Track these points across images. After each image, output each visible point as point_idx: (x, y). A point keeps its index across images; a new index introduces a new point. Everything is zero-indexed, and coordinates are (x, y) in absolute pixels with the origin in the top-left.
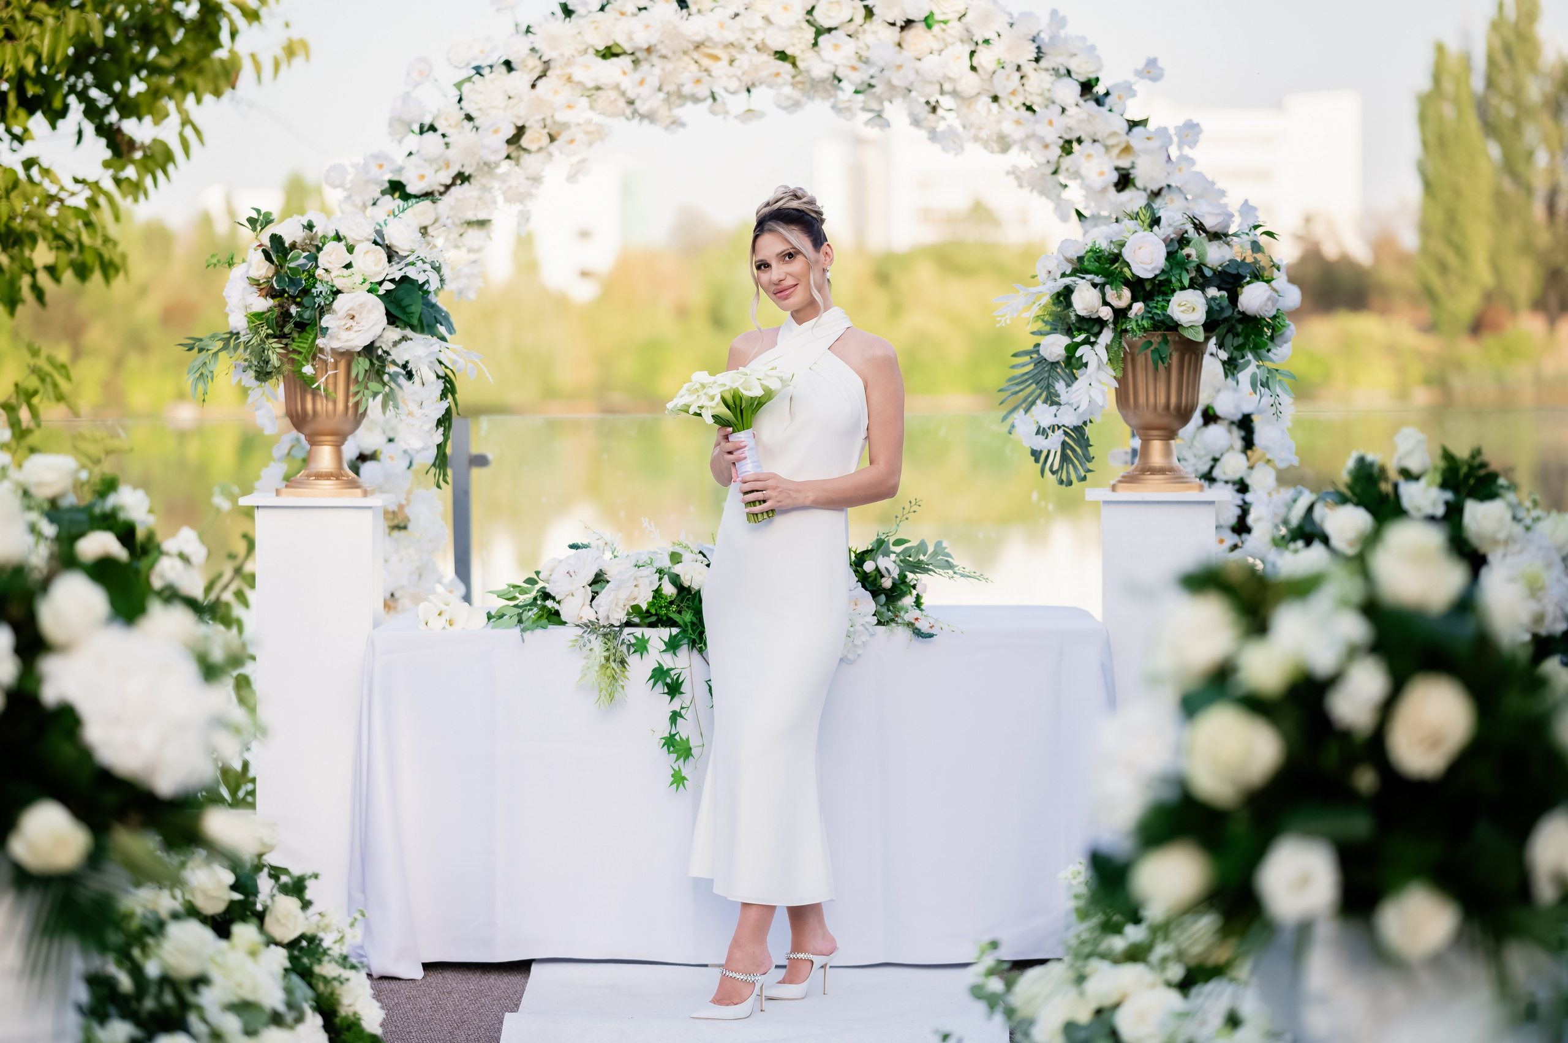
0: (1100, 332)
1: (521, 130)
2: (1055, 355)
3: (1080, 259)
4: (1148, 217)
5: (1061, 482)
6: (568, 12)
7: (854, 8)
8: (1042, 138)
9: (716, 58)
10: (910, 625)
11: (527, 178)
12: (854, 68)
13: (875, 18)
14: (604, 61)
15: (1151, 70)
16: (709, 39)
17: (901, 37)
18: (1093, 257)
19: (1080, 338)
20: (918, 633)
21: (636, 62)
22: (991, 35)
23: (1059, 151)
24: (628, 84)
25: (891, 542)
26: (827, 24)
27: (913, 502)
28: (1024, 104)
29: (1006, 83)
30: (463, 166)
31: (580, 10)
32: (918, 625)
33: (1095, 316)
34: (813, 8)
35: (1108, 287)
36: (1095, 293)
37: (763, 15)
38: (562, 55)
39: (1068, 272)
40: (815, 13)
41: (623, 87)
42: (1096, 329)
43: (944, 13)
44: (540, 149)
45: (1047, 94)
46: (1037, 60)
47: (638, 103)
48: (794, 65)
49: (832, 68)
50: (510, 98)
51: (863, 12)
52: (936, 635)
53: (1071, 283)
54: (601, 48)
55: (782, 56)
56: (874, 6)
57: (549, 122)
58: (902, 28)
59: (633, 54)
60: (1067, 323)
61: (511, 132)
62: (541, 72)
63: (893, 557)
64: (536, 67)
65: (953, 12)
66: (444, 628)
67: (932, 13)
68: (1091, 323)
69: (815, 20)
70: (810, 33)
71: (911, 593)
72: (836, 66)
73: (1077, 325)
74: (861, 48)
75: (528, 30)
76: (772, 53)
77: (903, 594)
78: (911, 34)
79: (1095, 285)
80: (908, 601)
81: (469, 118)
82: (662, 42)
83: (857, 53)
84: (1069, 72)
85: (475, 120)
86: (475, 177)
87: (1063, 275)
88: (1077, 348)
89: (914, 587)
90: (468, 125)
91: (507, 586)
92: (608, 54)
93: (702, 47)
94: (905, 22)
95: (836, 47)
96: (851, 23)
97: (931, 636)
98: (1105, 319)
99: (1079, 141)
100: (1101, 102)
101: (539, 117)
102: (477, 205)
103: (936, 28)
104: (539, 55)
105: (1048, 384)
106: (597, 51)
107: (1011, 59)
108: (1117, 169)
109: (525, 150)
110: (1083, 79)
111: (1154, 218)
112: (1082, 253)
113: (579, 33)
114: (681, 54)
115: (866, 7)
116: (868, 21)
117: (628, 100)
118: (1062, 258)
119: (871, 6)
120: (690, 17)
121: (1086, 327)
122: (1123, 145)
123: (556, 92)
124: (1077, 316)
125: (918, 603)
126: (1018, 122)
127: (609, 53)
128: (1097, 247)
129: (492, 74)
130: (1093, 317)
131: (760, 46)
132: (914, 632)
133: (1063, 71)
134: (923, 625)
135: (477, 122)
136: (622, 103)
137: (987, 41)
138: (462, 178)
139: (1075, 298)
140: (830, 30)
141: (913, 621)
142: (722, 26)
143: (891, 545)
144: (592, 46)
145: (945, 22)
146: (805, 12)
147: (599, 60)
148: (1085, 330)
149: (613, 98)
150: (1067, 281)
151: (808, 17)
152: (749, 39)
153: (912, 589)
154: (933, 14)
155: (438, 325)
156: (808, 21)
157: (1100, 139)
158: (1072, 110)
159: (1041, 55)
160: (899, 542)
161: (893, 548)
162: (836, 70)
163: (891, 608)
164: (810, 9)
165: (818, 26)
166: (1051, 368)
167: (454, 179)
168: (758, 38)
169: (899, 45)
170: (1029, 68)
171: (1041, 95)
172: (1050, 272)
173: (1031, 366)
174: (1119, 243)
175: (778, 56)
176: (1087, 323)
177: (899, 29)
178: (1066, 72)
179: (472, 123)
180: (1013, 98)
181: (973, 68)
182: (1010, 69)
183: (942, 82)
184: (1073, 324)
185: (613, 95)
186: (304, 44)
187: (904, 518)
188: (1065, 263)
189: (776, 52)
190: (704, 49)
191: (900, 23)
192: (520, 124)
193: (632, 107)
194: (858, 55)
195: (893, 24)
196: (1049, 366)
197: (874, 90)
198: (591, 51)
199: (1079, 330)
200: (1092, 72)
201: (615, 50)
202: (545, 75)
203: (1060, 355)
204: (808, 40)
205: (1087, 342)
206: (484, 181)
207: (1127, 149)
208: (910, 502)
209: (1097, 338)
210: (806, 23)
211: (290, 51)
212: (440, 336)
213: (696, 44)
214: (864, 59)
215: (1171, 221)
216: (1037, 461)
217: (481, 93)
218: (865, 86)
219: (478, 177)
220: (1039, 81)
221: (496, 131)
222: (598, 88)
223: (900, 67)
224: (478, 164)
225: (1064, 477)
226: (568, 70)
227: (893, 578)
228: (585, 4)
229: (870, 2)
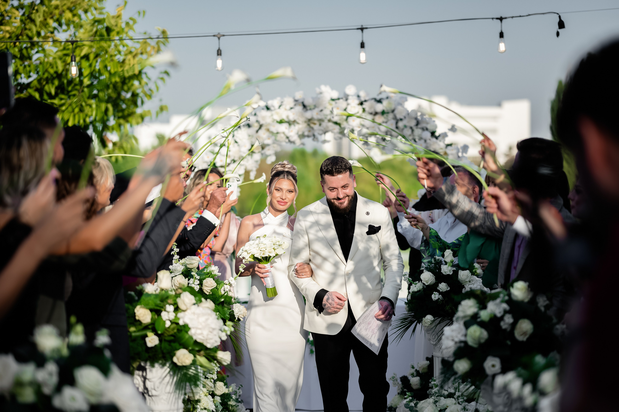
6: (268, 108)
7: (359, 108)
9: (315, 124)
12: (359, 127)
13: (366, 111)
14: (280, 124)
15: (453, 129)
16: (313, 118)
17: (373, 117)
21: (290, 125)
22: (402, 117)
24: (287, 131)
26: (350, 113)
28: (413, 139)
29: (407, 132)
30: (234, 157)
31: (272, 108)
37: (330, 110)
38: (266, 122)
40: (347, 110)
41: (285, 133)
43: (387, 110)
44: (258, 151)
45: (420, 136)
46: (417, 125)
47: (290, 138)
48: (340, 126)
49: (352, 128)
50: (249, 136)
51: (361, 109)
54: (279, 120)
55: (336, 123)
56: (365, 108)
58: (374, 115)
59: (289, 122)
62: (259, 128)
64: (258, 126)
65: (390, 110)
67: (384, 110)
75: (255, 115)
76: (333, 122)
78: (376, 117)
81: (236, 142)
82: (298, 119)
83: (360, 122)
84: (427, 129)
86: (238, 161)
90: (236, 144)
95: (354, 121)
96: (358, 113)
100: (437, 139)
103: (385, 115)
104: (259, 122)
106: (277, 122)
107: (409, 125)
109: (254, 152)
110: (431, 131)
113: (272, 115)
114: (304, 122)
115: (363, 108)
116: (363, 112)
117: (287, 137)
120: (307, 111)
122: (444, 152)
123: (264, 134)
127: (281, 122)
129: (244, 128)
131: (330, 120)
133: (425, 129)
135: (238, 143)
136: (285, 138)
137: (401, 119)
138: (234, 161)
140: (351, 115)
142: (317, 114)
144: (276, 120)
145: (388, 113)
147: (278, 124)
152: (326, 118)
158: (428, 141)
159: (418, 123)
164: (345, 108)
167: (232, 161)
168: (329, 117)
169: (373, 120)
170: (414, 128)
171: (418, 136)
181: (397, 127)
182: (408, 128)
185: (282, 135)
186: (166, 107)
190: (312, 121)
191: (374, 113)
193: (288, 139)
195: (371, 114)
198: (275, 122)
200: (434, 129)
201: (283, 121)
204: (344, 118)
211: (162, 109)
213: (309, 120)
214: (362, 124)
217: (240, 134)
220: (418, 132)
221: (245, 147)
222: (277, 133)
223: (373, 127)
224: (239, 157)
226: (268, 128)
228: (273, 106)
229: (364, 106)
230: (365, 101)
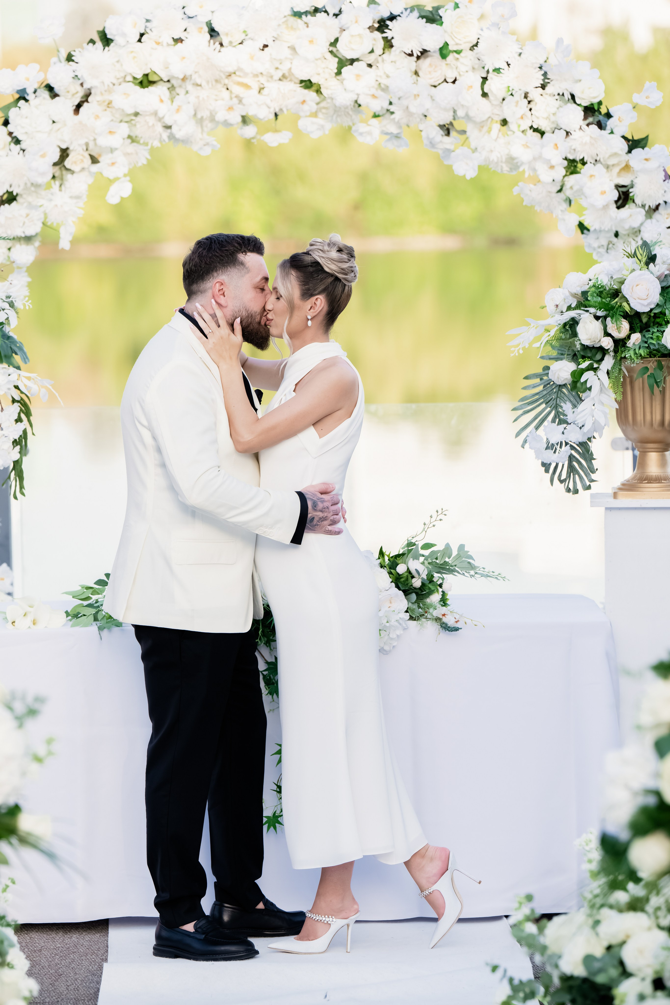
0: (602, 359)
1: (64, 153)
2: (562, 379)
3: (584, 293)
4: (644, 256)
5: (568, 490)
6: (106, 40)
7: (375, 40)
8: (549, 161)
9: (246, 86)
10: (438, 619)
11: (71, 197)
12: (374, 96)
13: (393, 49)
14: (142, 89)
16: (240, 69)
17: (417, 66)
18: (595, 292)
19: (585, 364)
20: (445, 627)
21: (172, 88)
22: (502, 64)
23: (564, 172)
24: (164, 110)
25: (420, 546)
26: (350, 55)
27: (440, 512)
28: (531, 127)
29: (515, 108)
30: (11, 186)
31: (118, 40)
32: (445, 620)
33: (598, 346)
34: (337, 40)
35: (609, 319)
36: (598, 325)
37: (289, 45)
38: (103, 83)
39: (573, 306)
40: (338, 45)
41: (160, 114)
42: (599, 357)
43: (457, 44)
44: (83, 169)
45: (553, 118)
46: (543, 87)
47: (174, 129)
48: (318, 91)
49: (355, 98)
50: (54, 122)
51: (381, 43)
52: (461, 629)
53: (576, 316)
54: (139, 76)
55: (307, 84)
56: (393, 38)
57: (91, 146)
58: (418, 58)
59: (168, 81)
60: (573, 350)
61: (56, 156)
62: (82, 98)
63: (422, 559)
64: (77, 93)
65: (465, 43)
66: (29, 627)
67: (446, 44)
68: (593, 351)
69: (337, 50)
70: (333, 63)
71: (438, 591)
72: (358, 95)
73: (582, 353)
74: (381, 77)
75: (69, 58)
76: (299, 82)
77: (431, 592)
78: (425, 63)
79: (597, 318)
80: (435, 598)
81: (17, 141)
82: (196, 72)
83: (377, 81)
84: (573, 97)
85: (21, 142)
86: (21, 195)
87: (569, 308)
88: (582, 374)
89: (441, 586)
90: (15, 148)
91: (80, 588)
92: (145, 82)
93: (233, 75)
94: (421, 52)
95: (358, 76)
96: (372, 54)
97: (457, 629)
98: (606, 348)
99: (583, 163)
100: (603, 125)
101: (83, 141)
102: (24, 223)
103: (451, 57)
104: (80, 82)
105: (556, 404)
106: (135, 78)
107: (519, 88)
108: (617, 187)
109: (67, 170)
110: (587, 103)
111: (650, 256)
112: (586, 288)
113: (118, 62)
114: (214, 83)
115: (385, 39)
116: (386, 50)
117: (164, 125)
118: (568, 294)
119: (389, 38)
120: (223, 49)
121: (589, 355)
122: (623, 165)
123: (97, 117)
124: (581, 344)
125: (444, 601)
126: (526, 146)
128: (599, 284)
129: (37, 99)
130: (595, 346)
131: (287, 74)
132: (441, 626)
133: (567, 96)
134: (450, 620)
135: (23, 145)
136: (159, 128)
137: (497, 70)
138: (10, 197)
139: (580, 329)
140: (352, 61)
141: (441, 617)
142: (252, 57)
143: (420, 549)
144: (131, 74)
145: (458, 52)
146: (329, 43)
147: (138, 88)
148: (589, 358)
149: (151, 124)
150: (572, 314)
151: (331, 49)
152: (277, 68)
153: (439, 588)
154: (448, 45)
155: (14, 354)
156: (331, 52)
157: (602, 160)
158: (576, 135)
159: (547, 81)
160: (427, 546)
161: (422, 552)
162: (358, 97)
163: (421, 605)
164: (332, 41)
165: (340, 56)
166: (559, 390)
168: (285, 68)
169: (416, 73)
170: (535, 94)
171: (548, 118)
172: (557, 306)
173: (541, 388)
174: (619, 280)
175: (303, 84)
176: (591, 351)
177: (415, 59)
178: (570, 97)
179: (18, 146)
180: (521, 122)
181: (485, 95)
182: (519, 96)
183: (456, 108)
184: (578, 351)
185: (151, 120)
187: (431, 525)
188: (571, 298)
189: (302, 82)
190: (235, 78)
191: (416, 53)
192: (64, 147)
193: (169, 131)
194: (378, 83)
195: (411, 55)
196: (557, 388)
197: (393, 116)
198: (130, 79)
199: (583, 357)
200: (595, 98)
201: (151, 78)
202: (87, 101)
203: (566, 379)
204: (332, 70)
205: (590, 368)
206: (30, 199)
207: (627, 168)
208: (437, 512)
209: (600, 364)
210: (329, 54)
212: (16, 365)
213: (228, 74)
214: (382, 86)
215: (665, 259)
216: (547, 471)
217: (26, 117)
218: (385, 111)
219: (24, 196)
220: (545, 105)
221: (43, 156)
222: (136, 114)
223: (417, 96)
224: (26, 184)
225: (571, 486)
226: (108, 97)
227: (422, 578)
228: (124, 35)
229: (389, 34)
230: (392, 18)
